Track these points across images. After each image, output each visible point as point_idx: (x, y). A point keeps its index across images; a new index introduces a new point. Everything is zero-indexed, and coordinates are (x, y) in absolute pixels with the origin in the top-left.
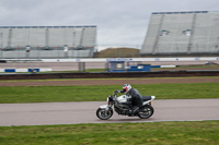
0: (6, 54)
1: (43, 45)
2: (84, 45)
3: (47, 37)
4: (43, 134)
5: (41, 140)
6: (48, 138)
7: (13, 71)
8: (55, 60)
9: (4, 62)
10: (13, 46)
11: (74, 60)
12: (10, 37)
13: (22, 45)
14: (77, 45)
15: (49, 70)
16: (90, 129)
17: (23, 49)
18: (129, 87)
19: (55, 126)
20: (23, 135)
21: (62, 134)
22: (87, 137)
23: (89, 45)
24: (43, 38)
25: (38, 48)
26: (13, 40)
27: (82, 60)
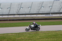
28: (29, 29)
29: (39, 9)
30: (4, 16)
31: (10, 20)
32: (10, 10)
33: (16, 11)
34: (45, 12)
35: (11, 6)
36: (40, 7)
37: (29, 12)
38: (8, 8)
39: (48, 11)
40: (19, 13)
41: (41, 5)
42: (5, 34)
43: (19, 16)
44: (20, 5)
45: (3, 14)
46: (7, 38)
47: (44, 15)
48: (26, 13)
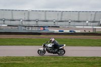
0: (59, 23)
1: (77, 20)
2: (96, 20)
3: (79, 16)
4: (76, 61)
5: (75, 64)
6: (78, 62)
7: (63, 31)
8: (82, 27)
9: (59, 27)
10: (63, 20)
11: (91, 27)
12: (62, 16)
13: (67, 20)
14: (92, 20)
15: (79, 31)
16: (98, 60)
17: (67, 21)
18: (53, 40)
19: (81, 57)
20: (67, 61)
21: (85, 61)
22: (96, 63)
23: (98, 20)
24: (77, 17)
25: (74, 21)
26: (63, 17)
27: (95, 27)
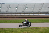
28: (22, 25)
29: (40, 9)
30: (12, 14)
31: (17, 17)
32: (17, 9)
33: (22, 10)
34: (45, 12)
35: (18, 6)
36: (41, 8)
37: (32, 11)
38: (16, 8)
39: (47, 11)
40: (24, 12)
41: (42, 6)
42: (12, 28)
43: (24, 14)
44: (25, 6)
45: (12, 12)
46: (14, 32)
47: (44, 14)
48: (30, 12)
